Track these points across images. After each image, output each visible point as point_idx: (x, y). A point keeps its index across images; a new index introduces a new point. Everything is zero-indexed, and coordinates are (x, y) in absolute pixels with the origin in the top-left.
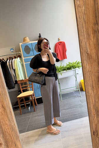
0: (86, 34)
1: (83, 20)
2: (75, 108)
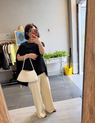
2: (59, 89)
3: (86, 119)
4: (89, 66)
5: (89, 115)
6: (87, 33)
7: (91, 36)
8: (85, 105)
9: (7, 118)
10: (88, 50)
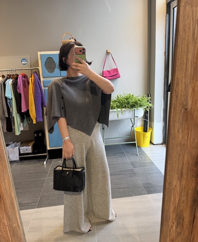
0: (191, 68)
1: (191, 36)
2: (122, 174)
3: (170, 236)
4: (177, 133)
5: (176, 228)
6: (177, 71)
7: (183, 75)
8: (167, 207)
9: (17, 221)
10: (176, 103)
